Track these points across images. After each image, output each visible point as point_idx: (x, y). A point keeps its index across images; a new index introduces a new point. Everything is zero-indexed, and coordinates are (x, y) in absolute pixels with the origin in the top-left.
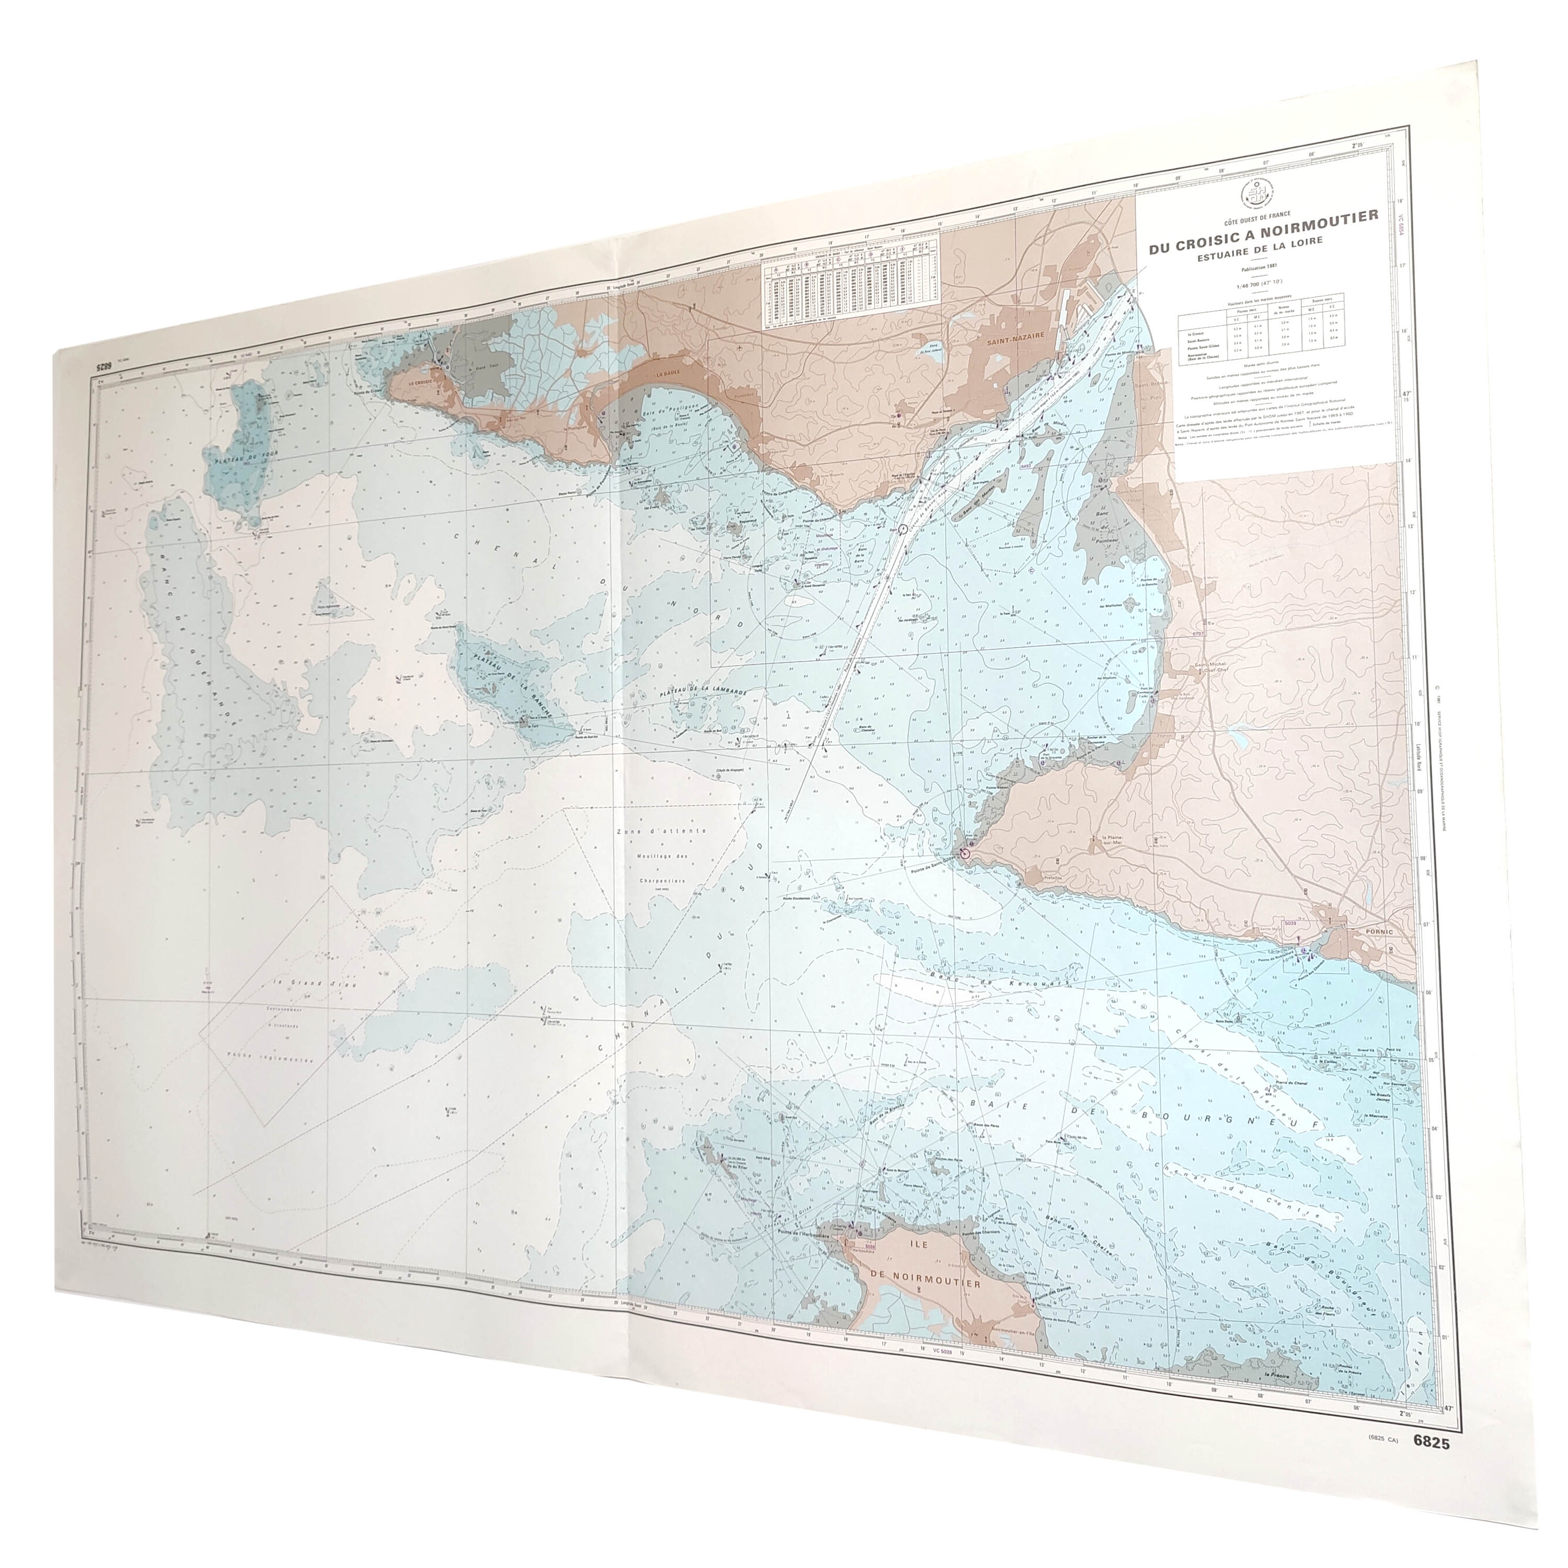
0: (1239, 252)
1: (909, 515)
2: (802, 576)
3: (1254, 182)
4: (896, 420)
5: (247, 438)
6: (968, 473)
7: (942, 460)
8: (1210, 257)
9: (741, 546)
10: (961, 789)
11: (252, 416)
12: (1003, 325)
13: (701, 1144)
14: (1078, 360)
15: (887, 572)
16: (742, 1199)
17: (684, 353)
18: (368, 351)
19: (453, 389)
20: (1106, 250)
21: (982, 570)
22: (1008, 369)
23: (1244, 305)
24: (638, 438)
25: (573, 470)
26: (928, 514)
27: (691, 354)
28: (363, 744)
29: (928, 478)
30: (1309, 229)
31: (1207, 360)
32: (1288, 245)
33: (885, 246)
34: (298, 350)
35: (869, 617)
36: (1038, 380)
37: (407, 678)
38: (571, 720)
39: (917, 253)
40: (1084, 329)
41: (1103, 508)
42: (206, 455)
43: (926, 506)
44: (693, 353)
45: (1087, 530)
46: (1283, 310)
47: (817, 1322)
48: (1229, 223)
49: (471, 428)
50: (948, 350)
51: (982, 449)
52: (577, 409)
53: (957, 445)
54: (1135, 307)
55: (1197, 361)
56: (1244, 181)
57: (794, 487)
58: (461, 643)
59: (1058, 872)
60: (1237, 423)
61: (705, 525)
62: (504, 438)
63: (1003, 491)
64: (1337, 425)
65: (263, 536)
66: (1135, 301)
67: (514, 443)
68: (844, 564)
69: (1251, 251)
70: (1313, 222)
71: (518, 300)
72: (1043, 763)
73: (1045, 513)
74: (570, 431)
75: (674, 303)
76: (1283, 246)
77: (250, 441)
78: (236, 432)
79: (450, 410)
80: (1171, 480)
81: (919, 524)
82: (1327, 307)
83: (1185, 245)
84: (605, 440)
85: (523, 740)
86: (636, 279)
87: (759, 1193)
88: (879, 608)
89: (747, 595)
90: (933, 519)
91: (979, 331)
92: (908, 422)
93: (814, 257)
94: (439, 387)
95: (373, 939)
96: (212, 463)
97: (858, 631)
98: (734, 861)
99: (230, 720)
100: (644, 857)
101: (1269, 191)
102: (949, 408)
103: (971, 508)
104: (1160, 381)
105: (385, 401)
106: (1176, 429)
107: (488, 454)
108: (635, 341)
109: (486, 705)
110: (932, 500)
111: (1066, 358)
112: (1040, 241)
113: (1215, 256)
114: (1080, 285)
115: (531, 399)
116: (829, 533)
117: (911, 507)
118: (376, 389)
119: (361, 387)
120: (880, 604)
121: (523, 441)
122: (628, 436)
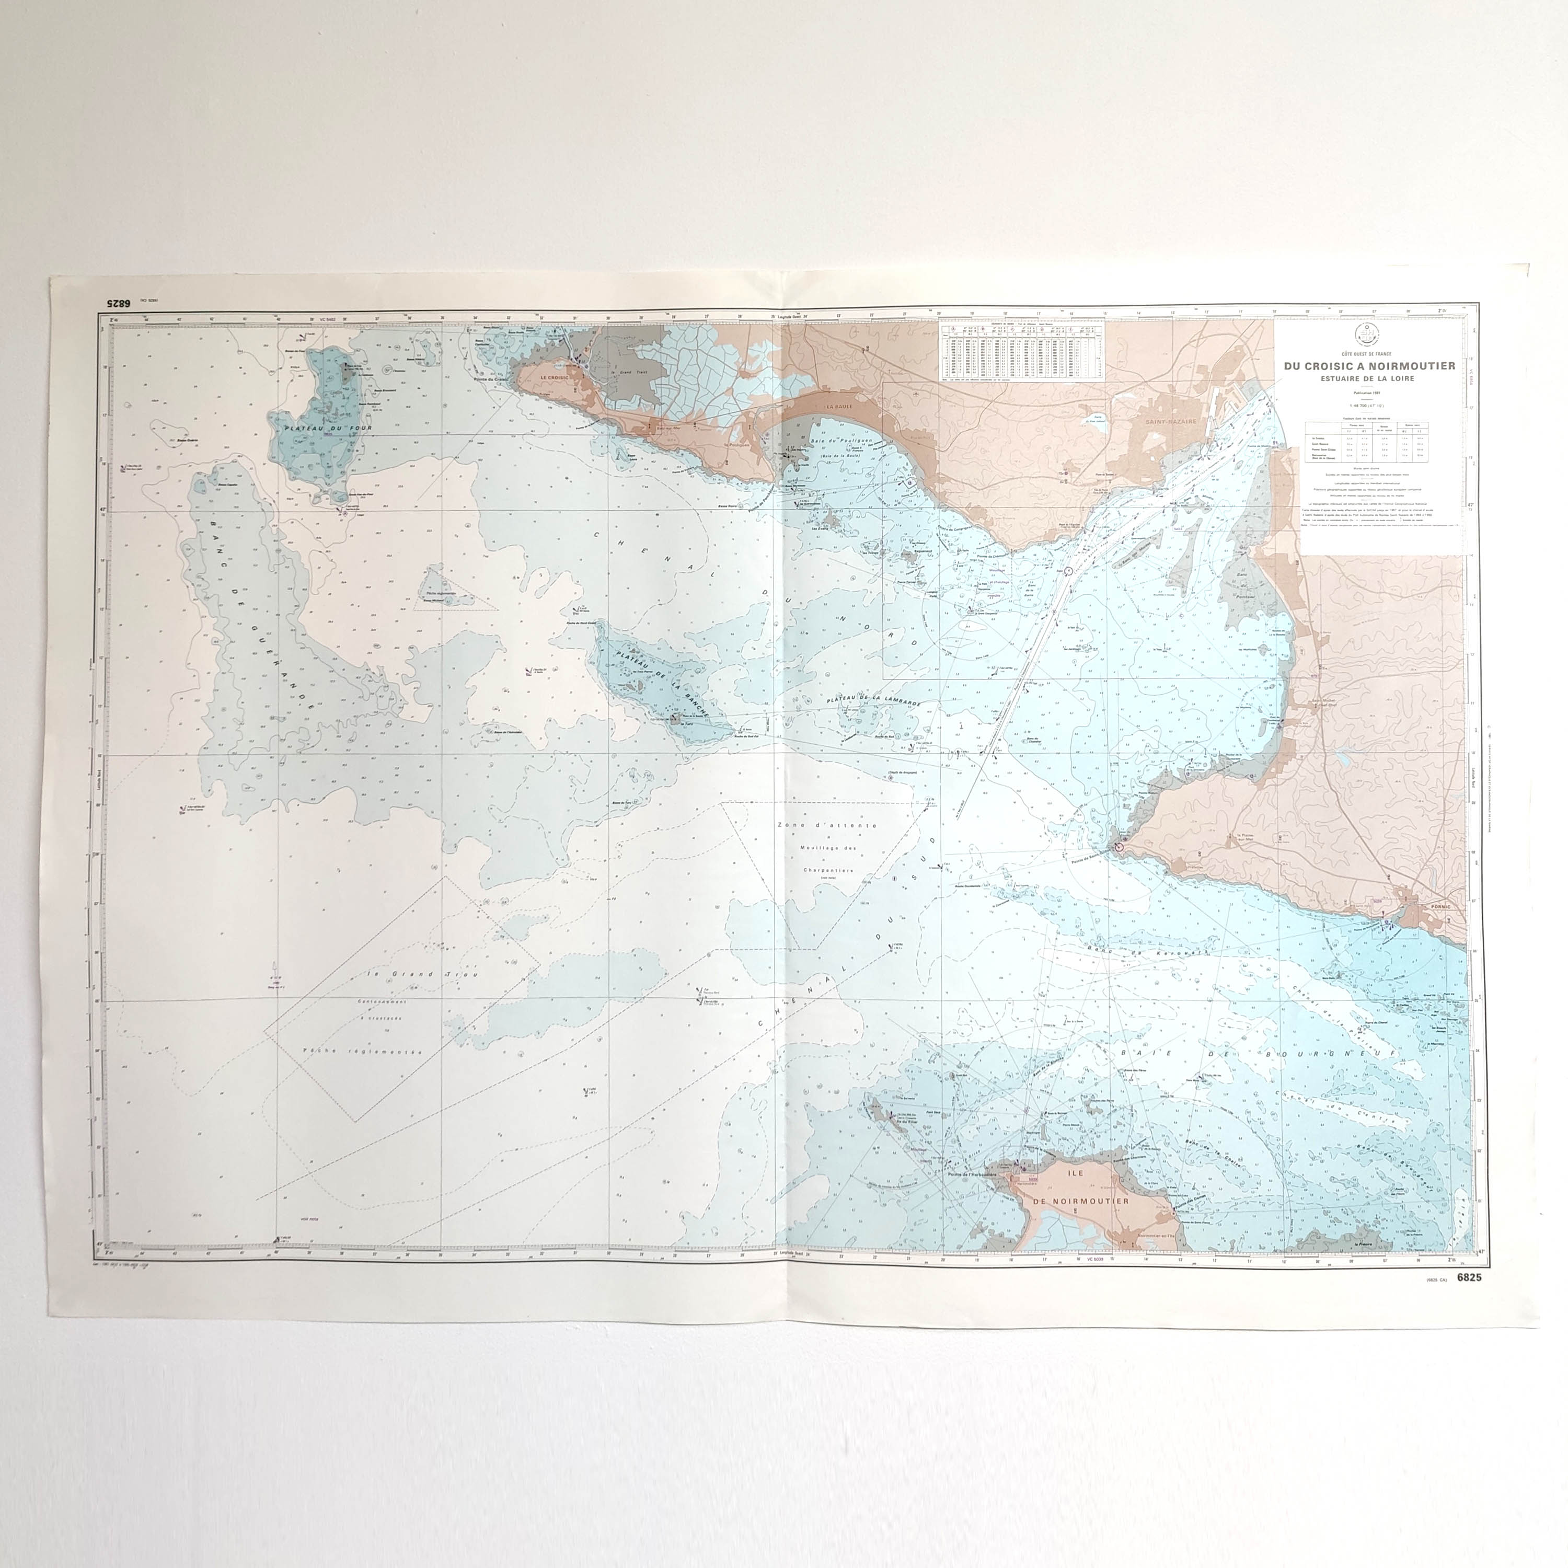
0: (1352, 378)
1: (1074, 559)
2: (976, 604)
3: (1365, 325)
4: (1064, 477)
5: (329, 408)
6: (1128, 530)
7: (1104, 515)
8: (1331, 378)
9: (916, 573)
10: (1117, 794)
11: (336, 384)
12: (1160, 409)
13: (868, 1104)
14: (1224, 446)
15: (1053, 607)
16: (912, 1149)
17: (856, 391)
18: (492, 337)
19: (592, 389)
20: (1250, 360)
21: (1138, 612)
22: (1164, 446)
23: (1355, 420)
24: (805, 463)
25: (734, 484)
26: (1091, 560)
27: (864, 392)
28: (485, 734)
29: (1091, 530)
30: (1404, 369)
31: (1326, 460)
32: (1389, 379)
33: (1055, 324)
34: (399, 324)
35: (1037, 644)
36: (1190, 459)
37: (540, 671)
38: (730, 720)
39: (1083, 335)
40: (1230, 422)
41: (1243, 570)
42: (273, 420)
43: (1089, 553)
44: (867, 391)
45: (1229, 586)
46: (1384, 429)
47: (985, 1248)
48: (1345, 354)
49: (614, 430)
50: (1112, 423)
51: (1140, 510)
52: (739, 427)
53: (1118, 505)
54: (1272, 410)
55: (1319, 460)
56: (1357, 322)
57: (969, 525)
58: (601, 640)
59: (1199, 862)
60: (1347, 513)
61: (878, 550)
62: (654, 444)
63: (1158, 547)
64: (1420, 523)
65: (351, 514)
66: (1272, 405)
67: (664, 450)
68: (1015, 597)
69: (1361, 379)
70: (1407, 364)
71: (672, 313)
72: (1188, 774)
73: (1193, 569)
74: (731, 447)
75: (845, 342)
76: (1385, 379)
77: (333, 411)
78: (313, 399)
79: (588, 409)
80: (1297, 552)
81: (1083, 568)
82: (1415, 431)
83: (1312, 366)
84: (769, 460)
85: (675, 737)
86: (803, 313)
87: (929, 1143)
88: (1046, 637)
89: (922, 617)
90: (1095, 565)
91: (1139, 411)
92: (1074, 479)
93: (990, 323)
94: (576, 384)
95: (498, 929)
96: (280, 429)
97: (1027, 655)
98: (906, 854)
99: (306, 702)
100: (808, 848)
101: (1376, 334)
102: (1111, 473)
103: (1129, 559)
104: (1291, 473)
105: (512, 391)
106: (1302, 513)
107: (634, 458)
108: (804, 372)
109: (631, 702)
110: (1095, 549)
111: (1214, 444)
112: (1194, 344)
113: (1335, 379)
114: (1229, 385)
115: (687, 411)
116: (1001, 568)
117: (1076, 553)
118: (501, 377)
119: (483, 373)
120: (1047, 634)
121: (677, 450)
122: (793, 459)
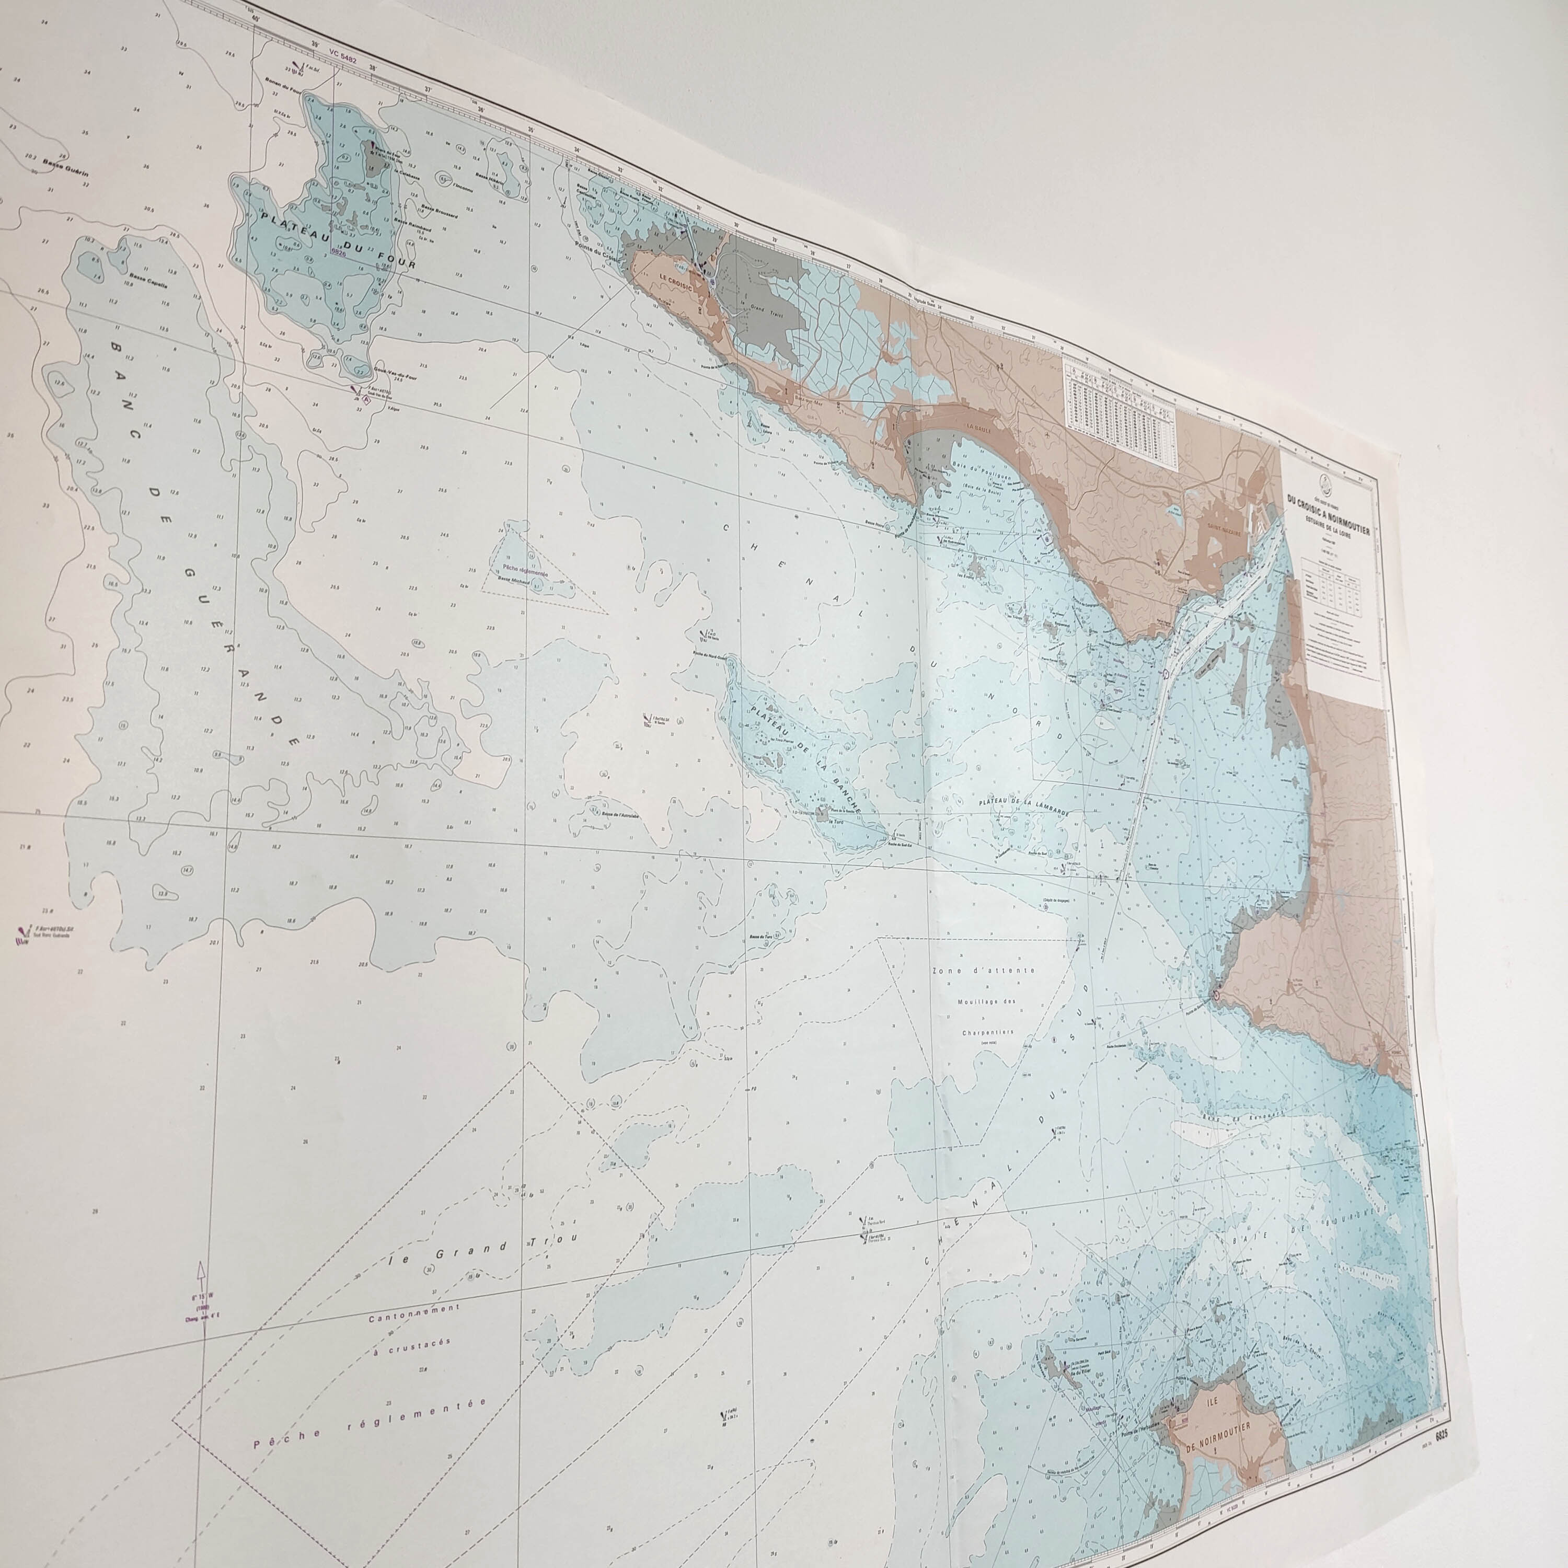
0: (1321, 524)
1: (1169, 661)
2: (1106, 697)
4: (1157, 568)
5: (343, 208)
6: (1201, 638)
7: (1186, 618)
8: (1311, 520)
9: (1057, 650)
10: (1211, 933)
11: (355, 170)
12: (1217, 514)
13: (1042, 1355)
14: (1259, 566)
15: (1158, 713)
16: (1087, 1410)
17: (994, 414)
18: (600, 190)
19: (720, 318)
20: (1269, 483)
21: (1215, 729)
22: (1221, 553)
23: (1325, 565)
25: (880, 497)
26: (1180, 665)
27: (1001, 418)
28: (589, 815)
29: (1178, 631)
30: (1346, 526)
31: (1314, 599)
32: (1339, 532)
33: (1143, 398)
34: (463, 112)
35: (1150, 753)
36: (1239, 572)
37: (661, 721)
38: (883, 820)
39: (1162, 417)
40: (1262, 542)
41: (1278, 697)
42: (240, 191)
43: (1178, 657)
44: (1004, 417)
45: (1271, 712)
46: (1339, 578)
47: (1158, 1527)
48: (1316, 499)
49: (744, 383)
50: (1186, 518)
51: (1209, 618)
52: (884, 422)
53: (1194, 609)
54: (1285, 539)
55: (1310, 597)
56: (1320, 472)
57: (1096, 603)
58: (733, 685)
59: (1271, 1011)
60: (1327, 654)
61: (1022, 615)
62: (792, 418)
63: (1224, 661)
64: (1361, 674)
65: (377, 403)
66: (1284, 534)
67: (806, 431)
68: (1132, 696)
69: (1325, 526)
70: (1347, 522)
71: (811, 247)
72: (1258, 912)
73: (1248, 689)
74: (876, 447)
75: (981, 352)
76: (1337, 531)
77: (348, 215)
78: (313, 182)
79: (715, 343)
80: (1306, 686)
81: (1175, 673)
82: (1354, 586)
83: (1301, 504)
84: (912, 476)
85: (822, 839)
86: (937, 302)
87: (1102, 1396)
88: (1155, 747)
89: (1064, 705)
90: (1183, 671)
91: (1203, 511)
92: (1164, 572)
93: (1100, 376)
94: (701, 303)
95: (607, 1151)
96: (252, 212)
97: (1144, 765)
98: (1064, 1006)
99: (284, 732)
100: (966, 1003)
102: (1188, 572)
103: (1205, 670)
104: (1298, 605)
105: (625, 281)
106: (1306, 646)
107: (768, 430)
108: (943, 376)
109: (769, 784)
110: (1182, 654)
111: (1253, 562)
112: (1235, 455)
113: (1313, 521)
114: (1259, 504)
115: (831, 385)
116: (1122, 660)
117: (1170, 655)
118: (611, 255)
119: (587, 238)
120: (1156, 743)
121: (819, 433)
122: (935, 481)
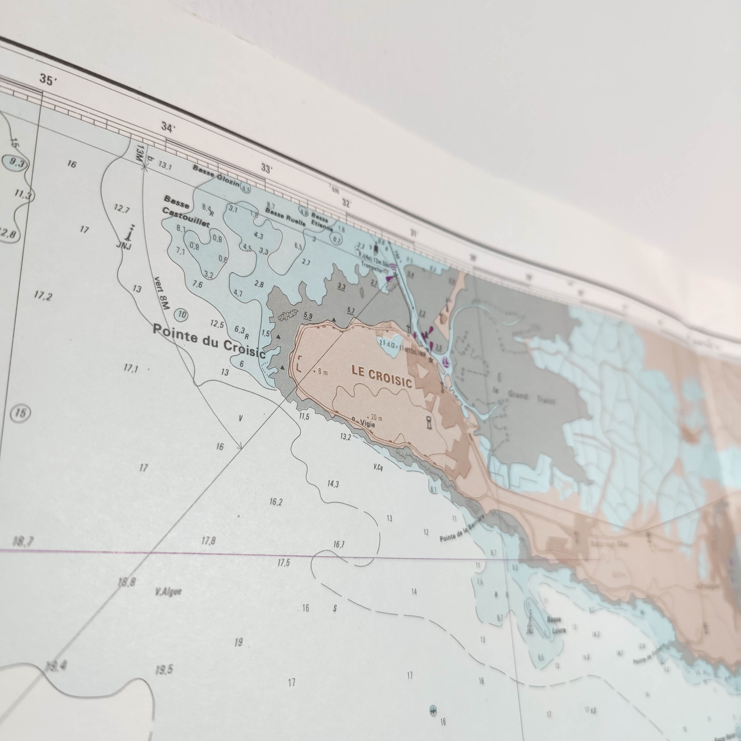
18: (220, 209)
19: (463, 428)
49: (513, 546)
52: (703, 545)
71: (579, 285)
79: (460, 481)
94: (430, 407)
105: (277, 396)
107: (560, 626)
115: (633, 505)
118: (245, 343)
119: (184, 314)
121: (632, 602)
